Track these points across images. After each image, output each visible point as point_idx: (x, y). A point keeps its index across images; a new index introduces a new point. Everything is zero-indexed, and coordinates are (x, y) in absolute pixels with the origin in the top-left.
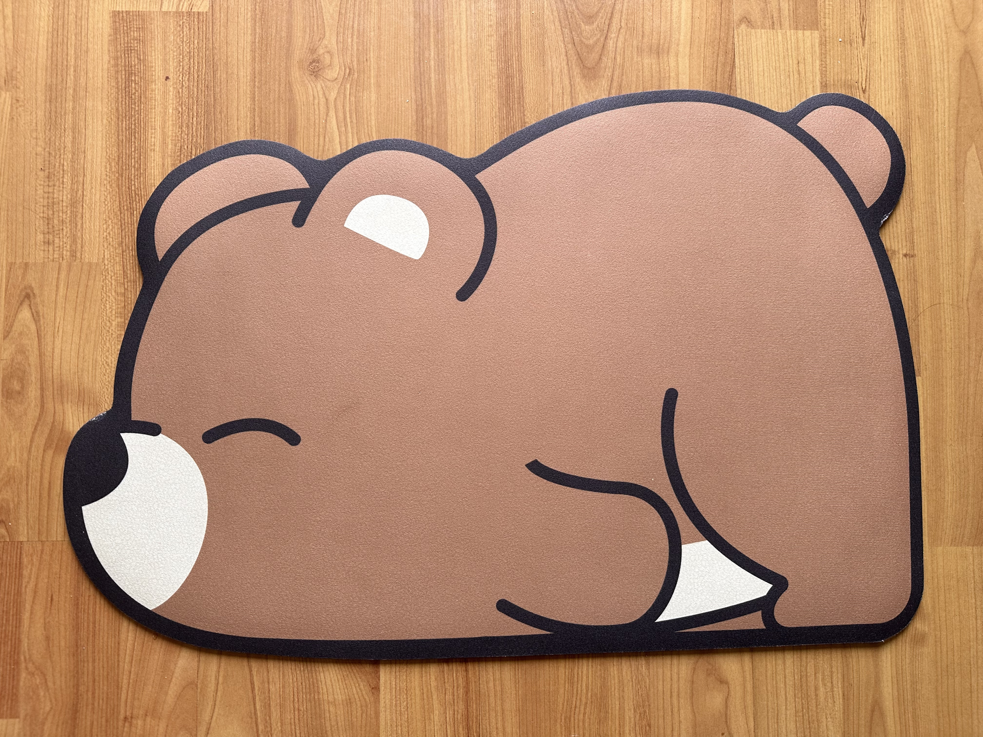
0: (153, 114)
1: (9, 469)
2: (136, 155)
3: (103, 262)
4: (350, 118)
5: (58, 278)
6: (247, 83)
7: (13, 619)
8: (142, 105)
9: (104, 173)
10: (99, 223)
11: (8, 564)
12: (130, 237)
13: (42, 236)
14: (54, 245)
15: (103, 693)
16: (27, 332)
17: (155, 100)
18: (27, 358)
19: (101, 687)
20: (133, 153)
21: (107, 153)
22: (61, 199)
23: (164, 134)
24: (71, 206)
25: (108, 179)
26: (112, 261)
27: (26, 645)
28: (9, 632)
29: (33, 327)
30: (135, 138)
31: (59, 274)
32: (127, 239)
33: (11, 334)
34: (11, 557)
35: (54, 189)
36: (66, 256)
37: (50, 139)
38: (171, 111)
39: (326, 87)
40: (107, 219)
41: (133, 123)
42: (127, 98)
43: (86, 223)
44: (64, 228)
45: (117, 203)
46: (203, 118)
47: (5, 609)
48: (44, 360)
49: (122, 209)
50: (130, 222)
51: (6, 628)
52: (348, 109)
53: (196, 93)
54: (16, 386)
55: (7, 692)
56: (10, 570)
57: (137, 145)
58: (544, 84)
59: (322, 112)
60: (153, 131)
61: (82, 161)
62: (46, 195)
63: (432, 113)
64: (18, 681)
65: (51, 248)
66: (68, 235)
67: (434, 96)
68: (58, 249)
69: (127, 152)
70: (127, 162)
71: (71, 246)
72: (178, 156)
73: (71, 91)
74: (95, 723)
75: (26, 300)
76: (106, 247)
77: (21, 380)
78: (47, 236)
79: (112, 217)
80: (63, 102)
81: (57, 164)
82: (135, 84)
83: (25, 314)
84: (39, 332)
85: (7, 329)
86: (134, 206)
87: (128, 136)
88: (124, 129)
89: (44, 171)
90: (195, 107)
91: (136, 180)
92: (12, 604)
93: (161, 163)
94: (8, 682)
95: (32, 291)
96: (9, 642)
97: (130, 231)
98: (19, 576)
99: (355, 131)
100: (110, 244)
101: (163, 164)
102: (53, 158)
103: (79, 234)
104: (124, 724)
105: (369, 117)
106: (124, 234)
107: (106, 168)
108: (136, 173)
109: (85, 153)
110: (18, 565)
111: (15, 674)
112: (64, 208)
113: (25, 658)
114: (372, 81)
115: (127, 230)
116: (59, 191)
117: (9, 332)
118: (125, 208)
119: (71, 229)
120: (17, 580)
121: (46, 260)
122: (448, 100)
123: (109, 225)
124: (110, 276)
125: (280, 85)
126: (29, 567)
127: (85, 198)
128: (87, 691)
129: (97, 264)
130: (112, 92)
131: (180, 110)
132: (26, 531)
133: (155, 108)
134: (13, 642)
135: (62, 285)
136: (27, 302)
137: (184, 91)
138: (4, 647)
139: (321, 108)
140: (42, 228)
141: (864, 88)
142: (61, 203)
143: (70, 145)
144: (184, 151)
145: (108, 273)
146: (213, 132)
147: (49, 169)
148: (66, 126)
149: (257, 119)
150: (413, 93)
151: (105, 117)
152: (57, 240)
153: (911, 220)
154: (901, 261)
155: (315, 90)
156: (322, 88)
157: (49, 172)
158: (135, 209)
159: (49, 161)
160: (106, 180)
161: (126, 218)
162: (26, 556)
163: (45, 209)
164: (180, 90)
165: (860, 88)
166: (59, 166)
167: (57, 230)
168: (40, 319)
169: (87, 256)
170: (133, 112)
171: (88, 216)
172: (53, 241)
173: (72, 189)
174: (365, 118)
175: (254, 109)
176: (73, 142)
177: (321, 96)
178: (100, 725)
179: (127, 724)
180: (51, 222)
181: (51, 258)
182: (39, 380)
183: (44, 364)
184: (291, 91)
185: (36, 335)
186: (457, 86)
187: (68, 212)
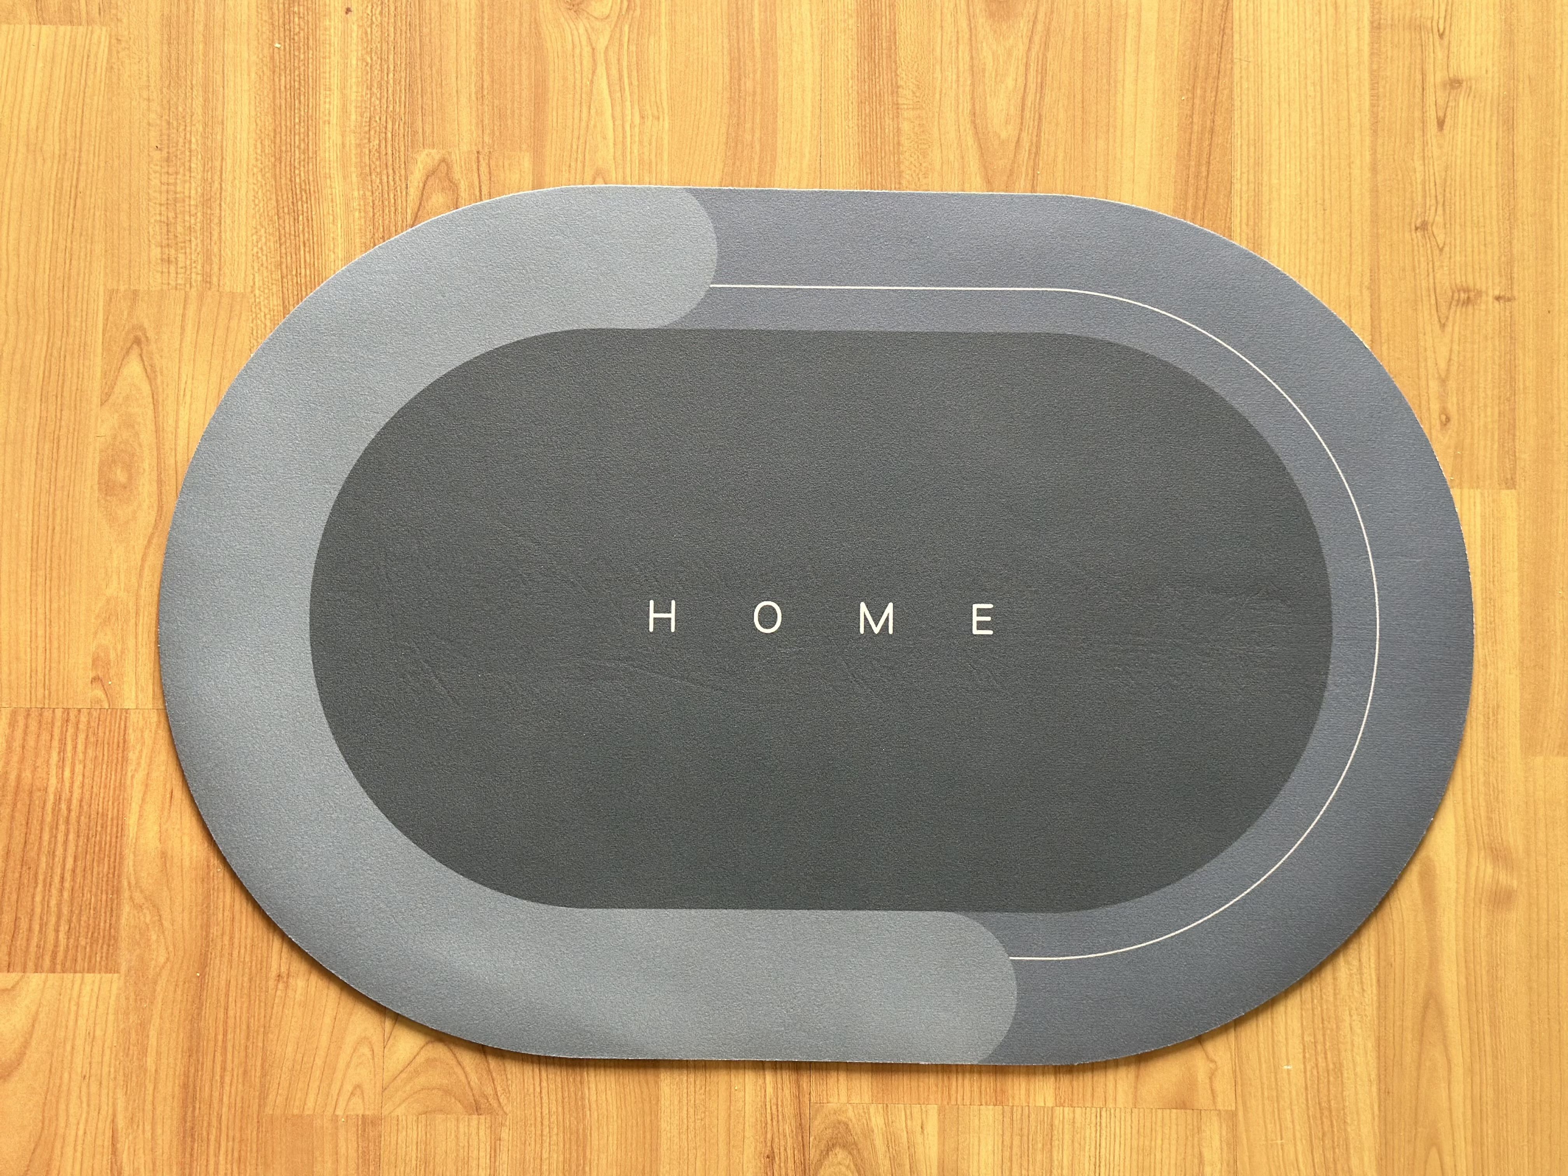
0: (328, 66)
1: (108, 601)
2: (302, 130)
3: (252, 292)
4: (629, 77)
5: (184, 315)
6: (470, 20)
7: (112, 825)
8: (311, 52)
9: (252, 157)
10: (247, 232)
11: (106, 742)
12: (294, 256)
13: (159, 249)
14: (177, 264)
15: (246, 938)
16: (138, 396)
17: (330, 44)
18: (137, 435)
19: (244, 929)
20: (297, 127)
21: (257, 125)
22: (187, 194)
23: (344, 97)
24: (203, 205)
25: (259, 165)
26: (266, 291)
27: (131, 864)
28: (105, 844)
29: (146, 388)
30: (300, 102)
31: (184, 308)
32: (289, 258)
33: (113, 397)
34: (110, 731)
35: (176, 179)
36: (196, 281)
37: (169, 102)
38: (354, 62)
39: (592, 28)
40: (259, 227)
41: (297, 78)
42: (287, 40)
43: (225, 232)
44: (193, 239)
45: (274, 202)
46: (403, 75)
47: (100, 810)
48: (163, 438)
49: (281, 211)
50: (293, 232)
51: (101, 838)
52: (625, 64)
53: (392, 35)
54: (120, 476)
55: (101, 934)
56: (108, 750)
57: (302, 113)
58: (929, 27)
59: (585, 69)
60: (328, 93)
61: (219, 137)
62: (164, 188)
63: (755, 72)
64: (119, 917)
65: (172, 269)
66: (199, 249)
67: (757, 45)
68: (183, 270)
69: (288, 124)
70: (288, 140)
71: (203, 267)
72: (366, 133)
73: (201, 28)
74: (233, 982)
75: (135, 346)
76: (256, 268)
77: (129, 468)
78: (166, 250)
79: (265, 224)
80: (189, 44)
81: (181, 140)
82: (299, 18)
83: (134, 368)
84: (155, 397)
85: (106, 391)
86: (300, 208)
87: (289, 100)
88: (283, 88)
89: (161, 150)
90: (391, 57)
91: (302, 168)
92: (110, 803)
93: (339, 142)
94: (103, 918)
95: (145, 334)
96: (106, 860)
97: (293, 246)
98: (123, 762)
99: (636, 97)
100: (262, 265)
101: (344, 145)
102: (175, 131)
103: (216, 250)
104: (277, 986)
105: (657, 77)
106: (283, 251)
107: (256, 148)
108: (302, 157)
109: (223, 124)
110: (121, 745)
111: (114, 906)
112: (192, 208)
113: (129, 883)
114: (663, 21)
115: (288, 244)
116: (185, 182)
117: (109, 395)
118: (286, 210)
119: (203, 241)
120: (119, 767)
121: (165, 287)
122: (780, 52)
123: (261, 236)
124: (263, 314)
125: (521, 24)
126: (138, 747)
127: (223, 193)
128: (222, 935)
129: (243, 295)
130: (264, 29)
131: (369, 60)
132: (133, 693)
133: (330, 58)
134: (112, 860)
135: (190, 326)
136: (136, 350)
137: (374, 32)
138: (98, 866)
139: (585, 62)
140: (158, 238)
141: (1441, 31)
142: (187, 200)
143: (199, 111)
144: (375, 124)
145: (260, 309)
146: (419, 96)
147: (168, 147)
148: (194, 82)
149: (486, 77)
150: (726, 41)
151: (253, 69)
152: (181, 257)
153: (1511, 243)
154: (1490, 307)
155: (575, 32)
156: (587, 31)
157: (168, 153)
158: (300, 212)
159: (169, 136)
160: (256, 166)
161: (287, 225)
162: (134, 731)
163: (163, 208)
164: (369, 30)
165: (1435, 30)
166: (185, 143)
167: (181, 242)
168: (156, 376)
169: (228, 283)
170: (296, 61)
171: (228, 221)
172: (176, 259)
173: (204, 180)
174: (652, 79)
175: (482, 62)
176: (205, 107)
177: (584, 43)
178: (239, 986)
179: (281, 986)
180: (172, 230)
181: (173, 283)
182: (156, 468)
183: (163, 445)
184: (538, 34)
185: (151, 400)
186: (794, 29)
187: (199, 214)
